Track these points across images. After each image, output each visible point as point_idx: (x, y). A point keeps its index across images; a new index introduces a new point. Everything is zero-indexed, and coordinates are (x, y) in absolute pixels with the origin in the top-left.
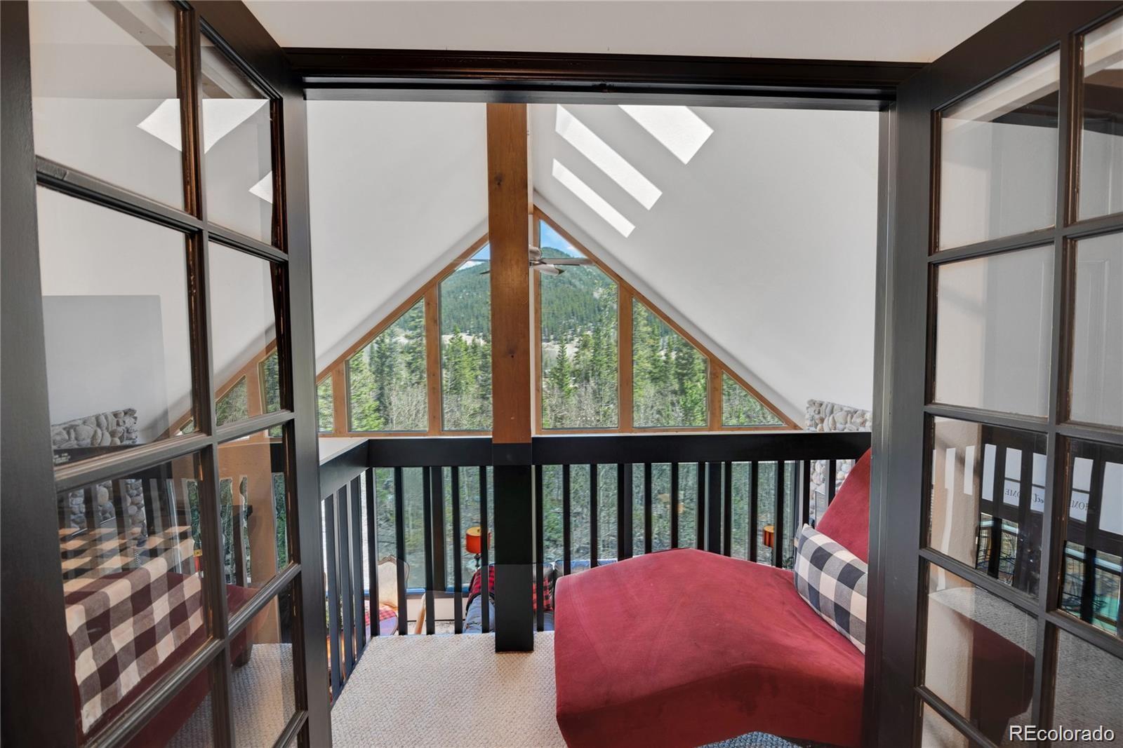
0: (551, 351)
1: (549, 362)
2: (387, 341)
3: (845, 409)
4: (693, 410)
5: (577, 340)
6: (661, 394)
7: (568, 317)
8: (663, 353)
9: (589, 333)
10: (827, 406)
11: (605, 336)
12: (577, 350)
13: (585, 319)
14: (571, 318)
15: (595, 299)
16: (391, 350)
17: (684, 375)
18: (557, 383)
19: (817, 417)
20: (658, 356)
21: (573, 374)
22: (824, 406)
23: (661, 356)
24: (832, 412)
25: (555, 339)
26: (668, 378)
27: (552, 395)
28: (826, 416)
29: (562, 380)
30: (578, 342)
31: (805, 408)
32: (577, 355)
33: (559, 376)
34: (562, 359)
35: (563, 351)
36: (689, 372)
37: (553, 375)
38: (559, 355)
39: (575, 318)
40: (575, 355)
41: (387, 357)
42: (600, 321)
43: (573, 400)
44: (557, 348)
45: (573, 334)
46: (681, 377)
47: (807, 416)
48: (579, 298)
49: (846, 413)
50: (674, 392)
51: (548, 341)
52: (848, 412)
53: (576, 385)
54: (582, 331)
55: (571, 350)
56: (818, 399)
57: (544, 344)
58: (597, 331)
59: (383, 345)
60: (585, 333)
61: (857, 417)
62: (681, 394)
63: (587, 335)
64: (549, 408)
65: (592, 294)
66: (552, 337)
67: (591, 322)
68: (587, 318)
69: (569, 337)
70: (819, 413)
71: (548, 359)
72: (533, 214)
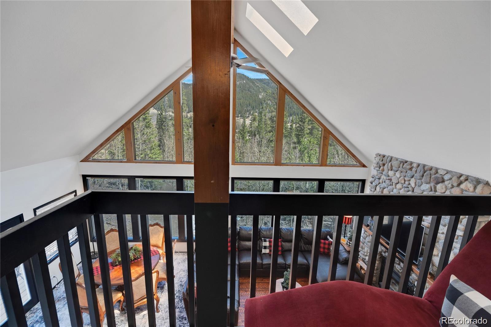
0: (239, 122)
1: (238, 127)
2: (164, 114)
3: (399, 160)
4: (304, 152)
5: (251, 117)
6: (288, 143)
7: (247, 107)
8: (289, 125)
9: (256, 114)
10: (388, 158)
11: (264, 115)
12: (251, 121)
13: (255, 107)
14: (248, 107)
15: (260, 99)
16: (165, 118)
17: (299, 135)
18: (241, 136)
19: (381, 163)
20: (287, 126)
21: (249, 132)
22: (386, 158)
23: (289, 126)
24: (391, 161)
25: (241, 116)
26: (292, 136)
27: (239, 142)
28: (386, 162)
29: (244, 135)
30: (251, 118)
31: (374, 158)
32: (251, 124)
33: (243, 133)
34: (244, 126)
35: (244, 122)
36: (302, 134)
37: (239, 132)
38: (243, 124)
39: (250, 107)
40: (250, 124)
41: (164, 122)
42: (262, 108)
43: (249, 145)
44: (242, 120)
45: (249, 114)
46: (298, 136)
47: (375, 162)
48: (252, 98)
49: (400, 162)
50: (294, 143)
51: (238, 117)
52: (401, 162)
53: (250, 138)
54: (253, 113)
55: (248, 122)
56: (382, 153)
57: (237, 118)
58: (260, 113)
59: (162, 116)
60: (254, 114)
61: (407, 165)
62: (298, 144)
63: (255, 115)
64: (237, 148)
65: (258, 96)
66: (240, 115)
67: (257, 109)
68: (256, 107)
69: (247, 115)
70: (382, 161)
71: (238, 125)
72: (234, 43)
